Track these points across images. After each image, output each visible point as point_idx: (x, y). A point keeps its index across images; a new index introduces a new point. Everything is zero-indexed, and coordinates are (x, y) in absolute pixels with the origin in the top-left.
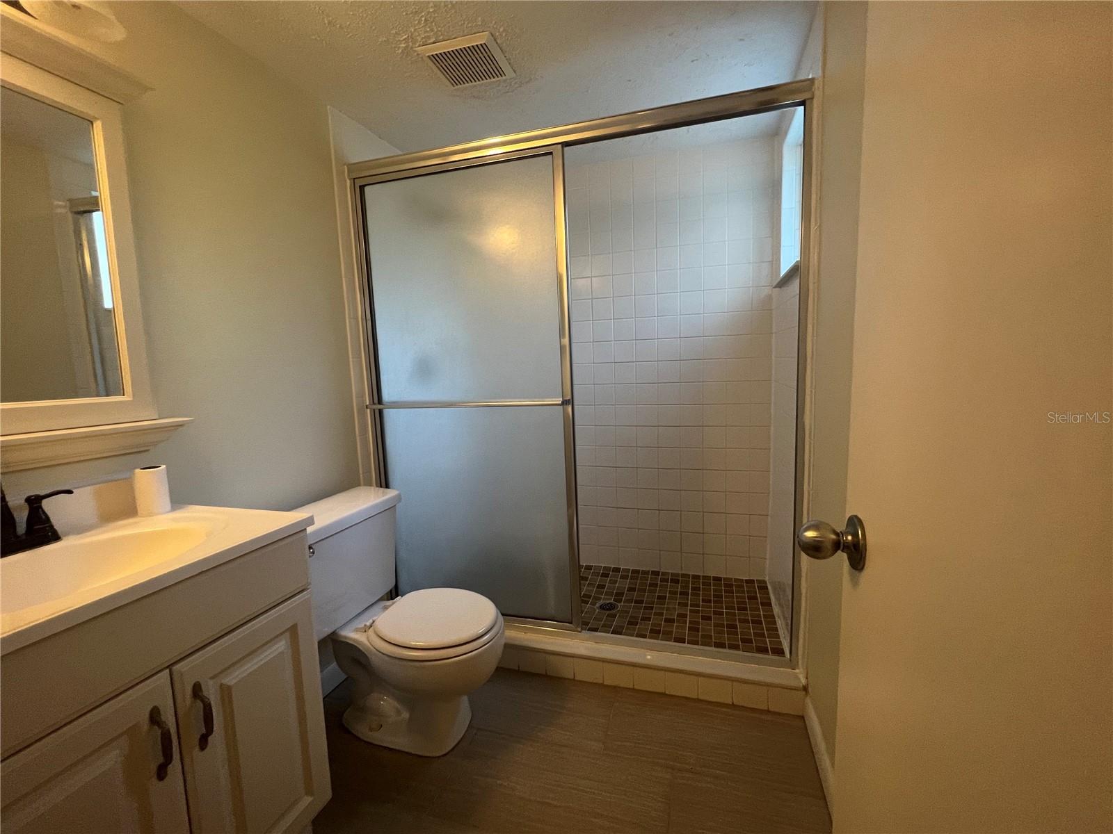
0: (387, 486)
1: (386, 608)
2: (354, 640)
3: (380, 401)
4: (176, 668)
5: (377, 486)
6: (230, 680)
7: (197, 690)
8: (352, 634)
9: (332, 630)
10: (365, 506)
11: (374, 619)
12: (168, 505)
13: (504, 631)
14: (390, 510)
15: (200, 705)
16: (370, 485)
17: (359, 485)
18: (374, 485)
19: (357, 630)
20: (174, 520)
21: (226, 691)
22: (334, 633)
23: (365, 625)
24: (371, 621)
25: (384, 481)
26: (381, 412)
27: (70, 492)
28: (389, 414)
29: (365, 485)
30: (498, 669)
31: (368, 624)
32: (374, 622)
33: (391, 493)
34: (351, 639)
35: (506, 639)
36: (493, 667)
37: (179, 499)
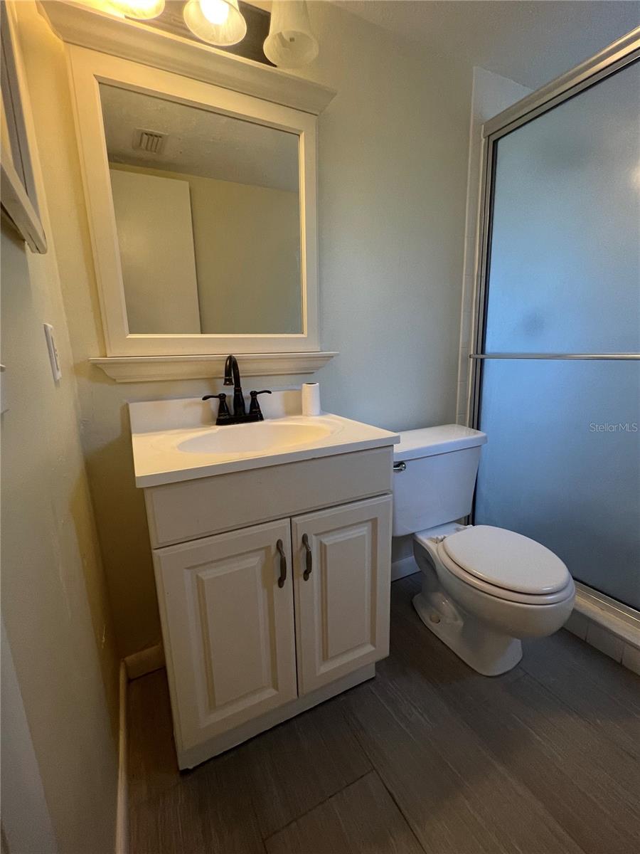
0: (478, 429)
1: (458, 530)
2: (426, 545)
3: (483, 352)
4: (293, 519)
5: (470, 427)
6: (327, 540)
7: (305, 539)
8: (425, 540)
9: (413, 532)
10: (456, 440)
11: (446, 536)
12: (318, 412)
13: (574, 596)
14: (476, 448)
15: (304, 550)
16: (465, 425)
17: (454, 423)
18: (468, 425)
19: (431, 539)
20: (321, 422)
21: (323, 548)
22: (413, 534)
23: (437, 538)
24: (443, 537)
25: (476, 424)
26: (482, 361)
27: (270, 392)
28: (490, 365)
29: (459, 424)
30: (562, 629)
31: (440, 538)
32: (445, 538)
33: (480, 434)
34: (424, 543)
35: (576, 605)
36: (556, 625)
37: (325, 409)
